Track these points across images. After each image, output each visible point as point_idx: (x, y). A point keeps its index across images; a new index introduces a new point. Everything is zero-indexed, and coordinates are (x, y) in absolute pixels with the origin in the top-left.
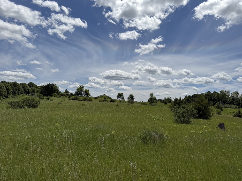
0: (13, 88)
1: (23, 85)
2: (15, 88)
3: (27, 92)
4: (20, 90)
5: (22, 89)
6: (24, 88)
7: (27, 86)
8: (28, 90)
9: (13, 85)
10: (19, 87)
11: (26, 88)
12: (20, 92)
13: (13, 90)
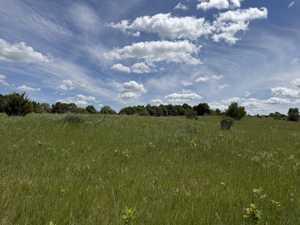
0: (168, 111)
1: (178, 107)
2: (170, 110)
3: (182, 113)
4: (175, 111)
5: (177, 111)
6: (178, 109)
7: (182, 107)
8: (182, 111)
9: (169, 108)
10: (174, 109)
11: (181, 110)
12: (175, 114)
13: (168, 112)
